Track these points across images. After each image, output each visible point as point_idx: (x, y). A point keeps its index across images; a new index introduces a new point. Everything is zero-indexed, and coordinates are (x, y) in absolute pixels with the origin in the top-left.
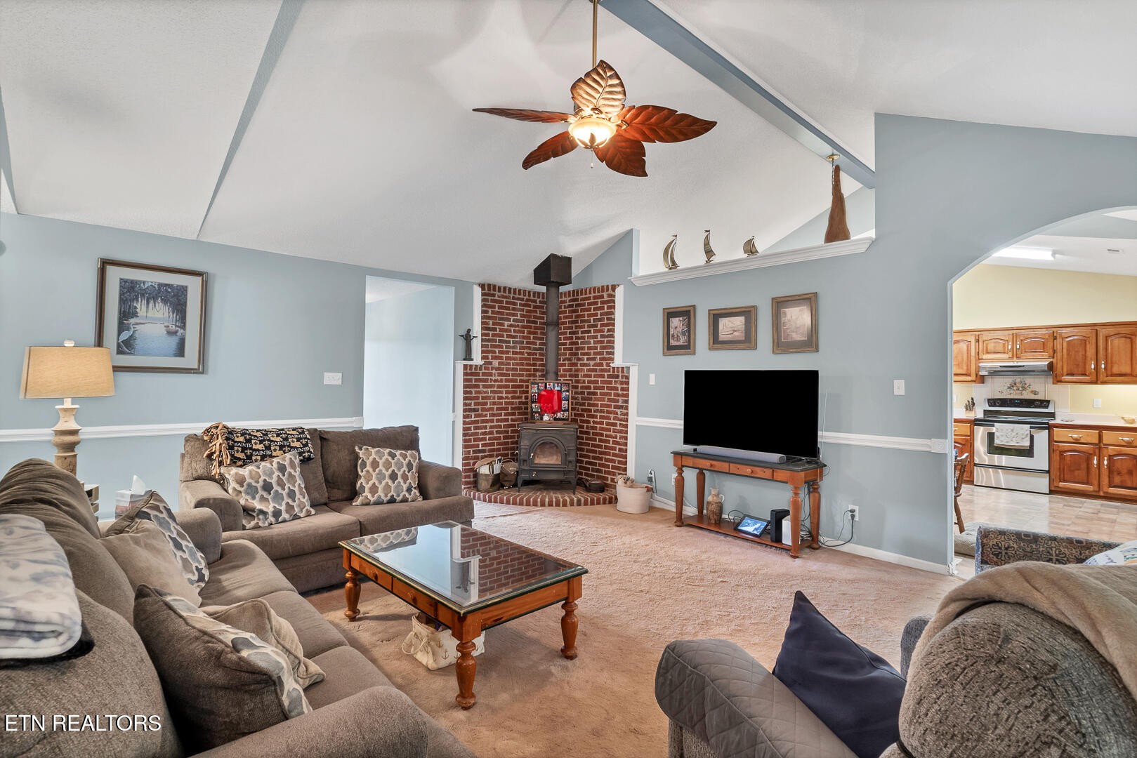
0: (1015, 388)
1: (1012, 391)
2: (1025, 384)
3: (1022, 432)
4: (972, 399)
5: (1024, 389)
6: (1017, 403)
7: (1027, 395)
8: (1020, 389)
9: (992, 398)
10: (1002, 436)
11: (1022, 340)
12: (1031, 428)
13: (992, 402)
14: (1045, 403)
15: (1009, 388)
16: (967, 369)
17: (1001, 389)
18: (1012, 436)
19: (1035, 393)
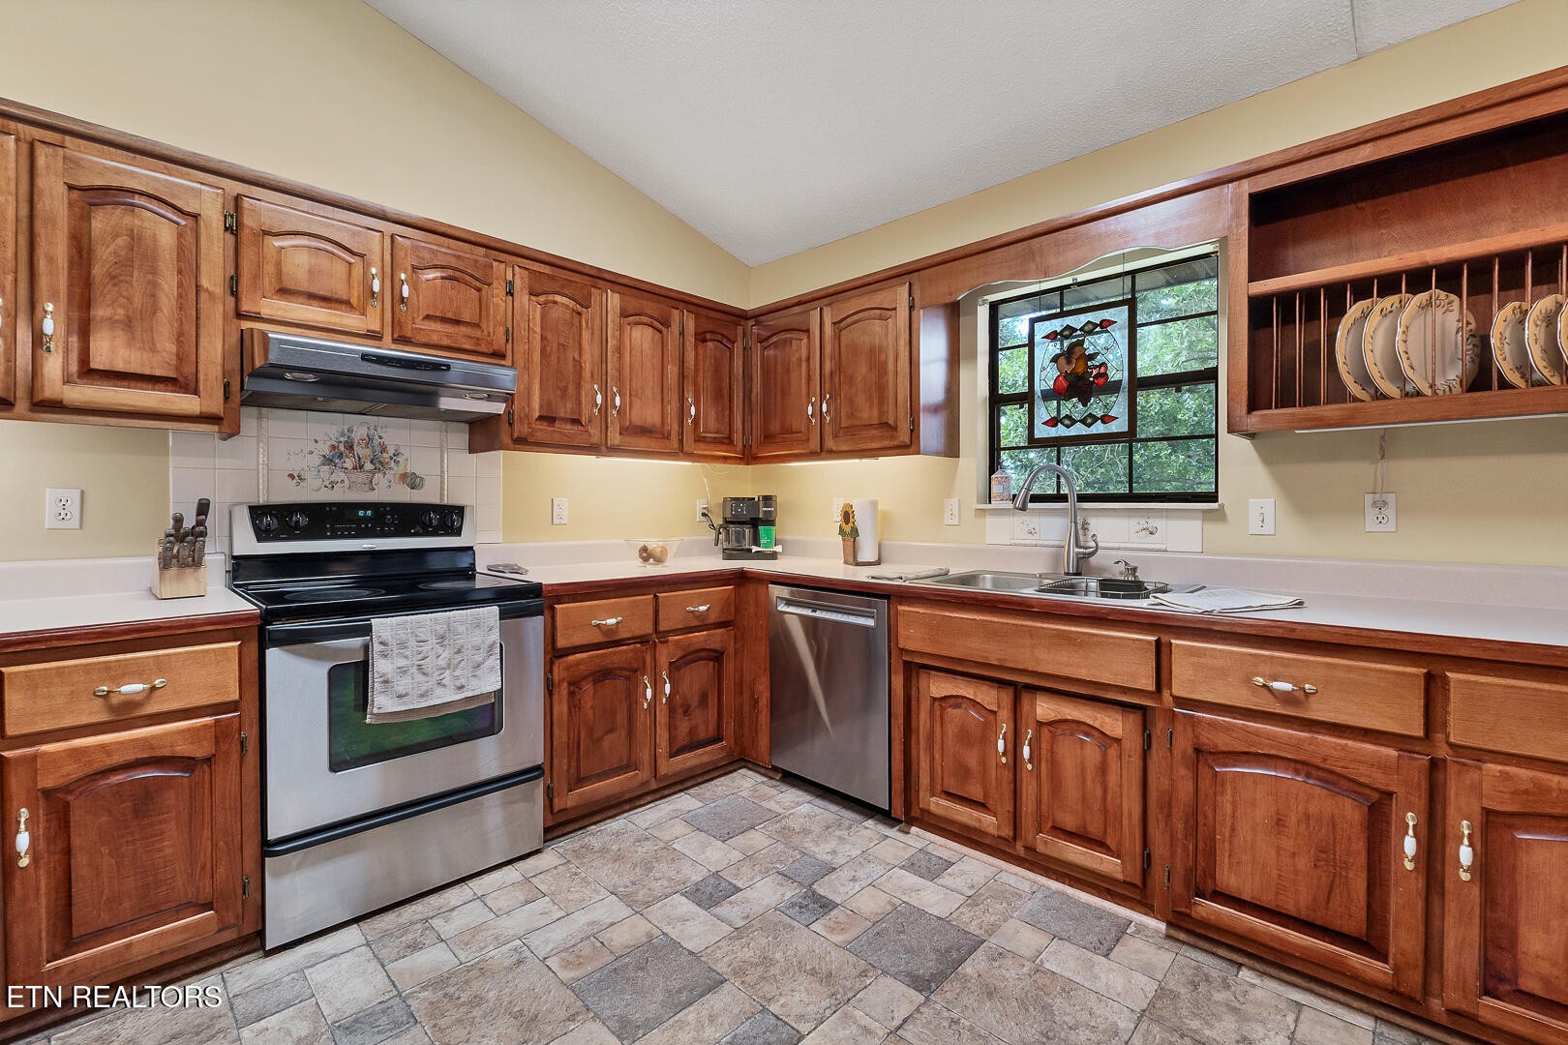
0: (349, 463)
1: (339, 476)
2: (384, 449)
3: (476, 638)
4: (203, 508)
5: (379, 465)
6: (365, 519)
7: (389, 491)
8: (368, 466)
9: (261, 502)
10: (403, 671)
11: (414, 268)
12: (503, 615)
13: (270, 519)
14: (449, 518)
15: (328, 461)
16: (180, 357)
17: (297, 465)
18: (442, 662)
19: (413, 481)
